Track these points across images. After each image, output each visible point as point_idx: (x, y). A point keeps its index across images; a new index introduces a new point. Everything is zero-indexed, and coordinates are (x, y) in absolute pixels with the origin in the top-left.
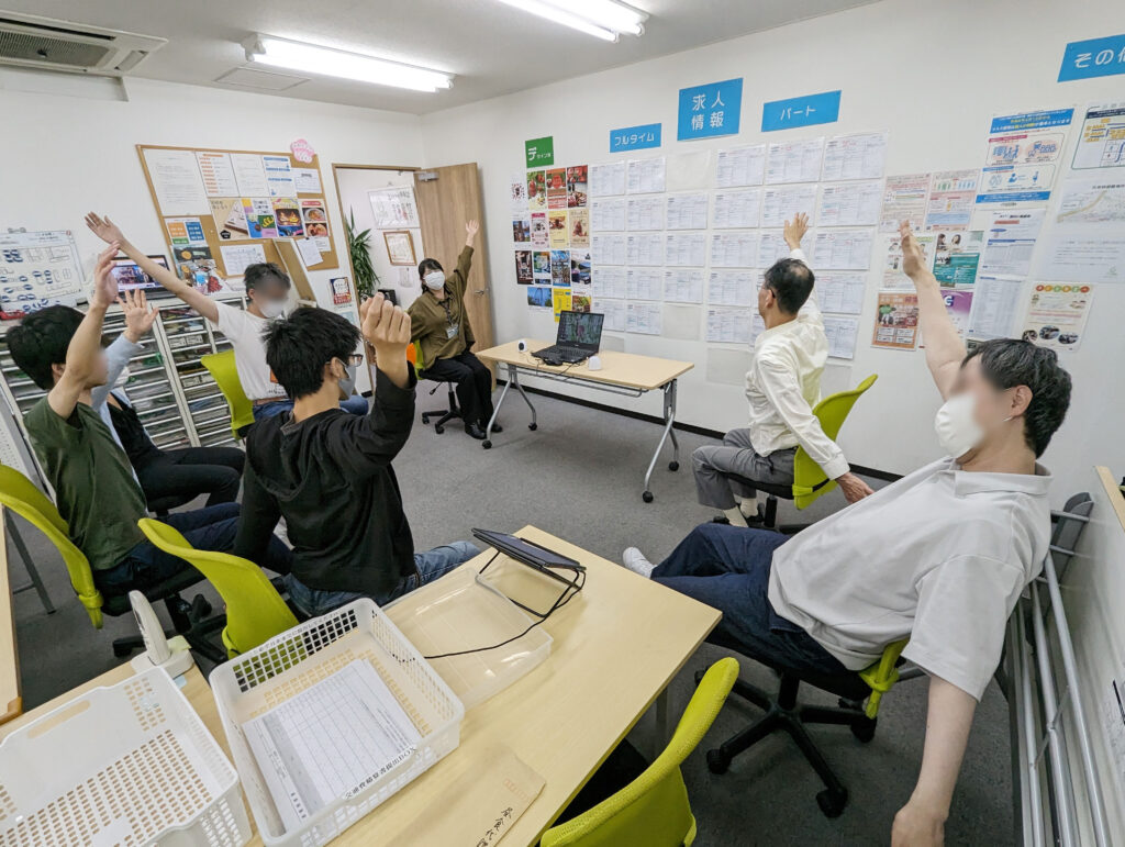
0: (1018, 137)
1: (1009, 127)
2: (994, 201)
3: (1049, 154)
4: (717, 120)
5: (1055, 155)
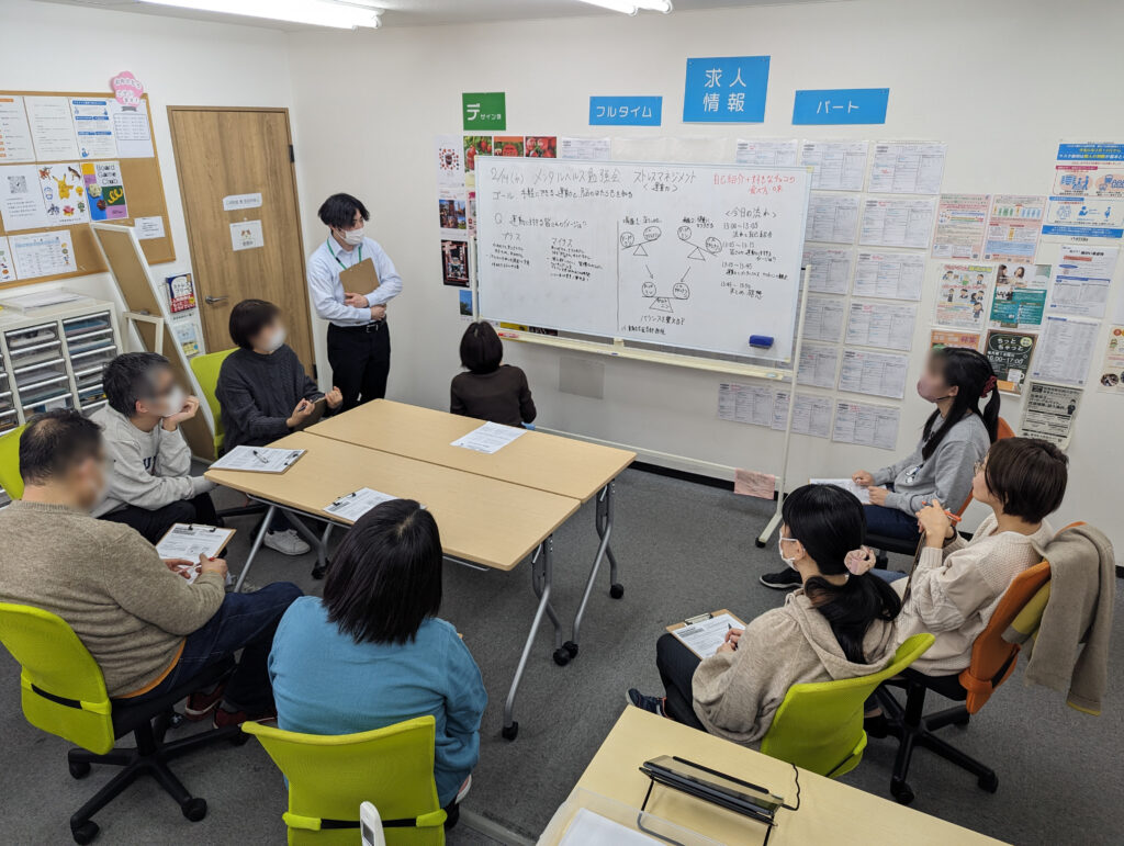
0: (1088, 168)
1: (1078, 156)
2: (1062, 233)
3: (1120, 190)
4: (736, 102)
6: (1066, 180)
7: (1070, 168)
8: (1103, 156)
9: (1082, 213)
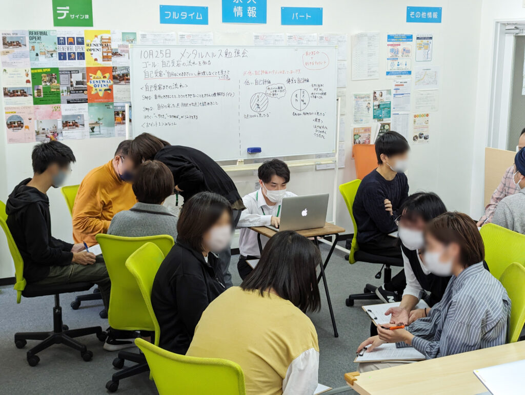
0: (398, 45)
1: (394, 40)
2: (393, 74)
3: (408, 54)
4: (252, 12)
5: (410, 54)
6: (392, 51)
7: (392, 45)
8: (401, 40)
9: (398, 65)
